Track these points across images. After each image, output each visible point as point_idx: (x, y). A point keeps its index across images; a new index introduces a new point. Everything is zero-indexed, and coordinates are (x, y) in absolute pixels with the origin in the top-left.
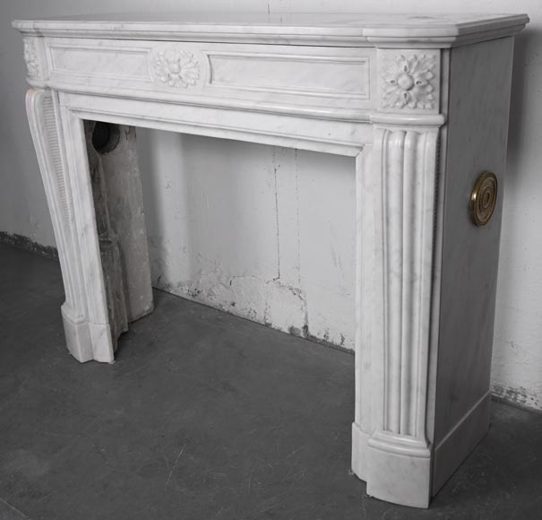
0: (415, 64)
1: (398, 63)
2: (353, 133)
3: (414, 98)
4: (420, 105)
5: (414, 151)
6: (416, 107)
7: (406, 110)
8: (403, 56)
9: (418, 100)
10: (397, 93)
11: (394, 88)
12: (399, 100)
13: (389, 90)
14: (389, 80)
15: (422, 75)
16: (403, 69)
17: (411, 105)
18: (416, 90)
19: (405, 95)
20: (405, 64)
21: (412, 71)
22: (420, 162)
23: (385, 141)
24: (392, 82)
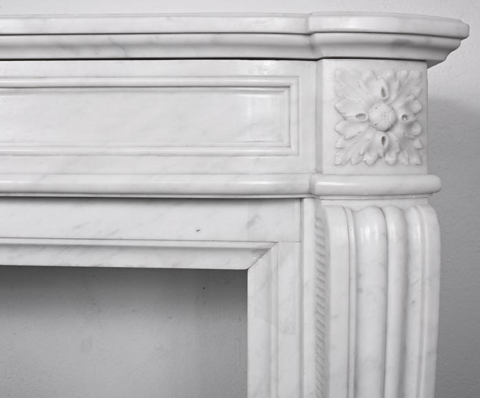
0: (395, 85)
1: (367, 83)
2: (250, 223)
3: (396, 145)
4: (403, 159)
5: (406, 241)
6: (396, 162)
7: (380, 167)
8: (374, 73)
9: (401, 149)
10: (368, 136)
11: (362, 128)
12: (368, 150)
13: (351, 132)
14: (351, 114)
15: (407, 105)
16: (378, 93)
17: (390, 158)
18: (399, 130)
19: (383, 139)
20: (381, 84)
21: (393, 97)
22: (416, 261)
23: (352, 228)
24: (359, 116)
